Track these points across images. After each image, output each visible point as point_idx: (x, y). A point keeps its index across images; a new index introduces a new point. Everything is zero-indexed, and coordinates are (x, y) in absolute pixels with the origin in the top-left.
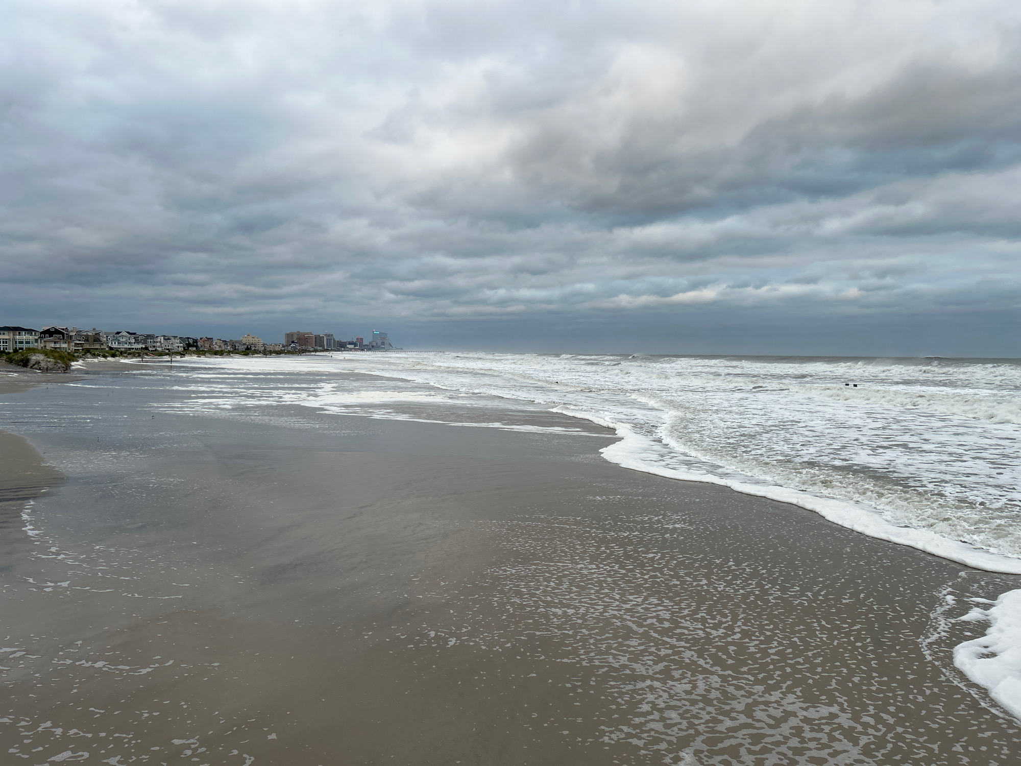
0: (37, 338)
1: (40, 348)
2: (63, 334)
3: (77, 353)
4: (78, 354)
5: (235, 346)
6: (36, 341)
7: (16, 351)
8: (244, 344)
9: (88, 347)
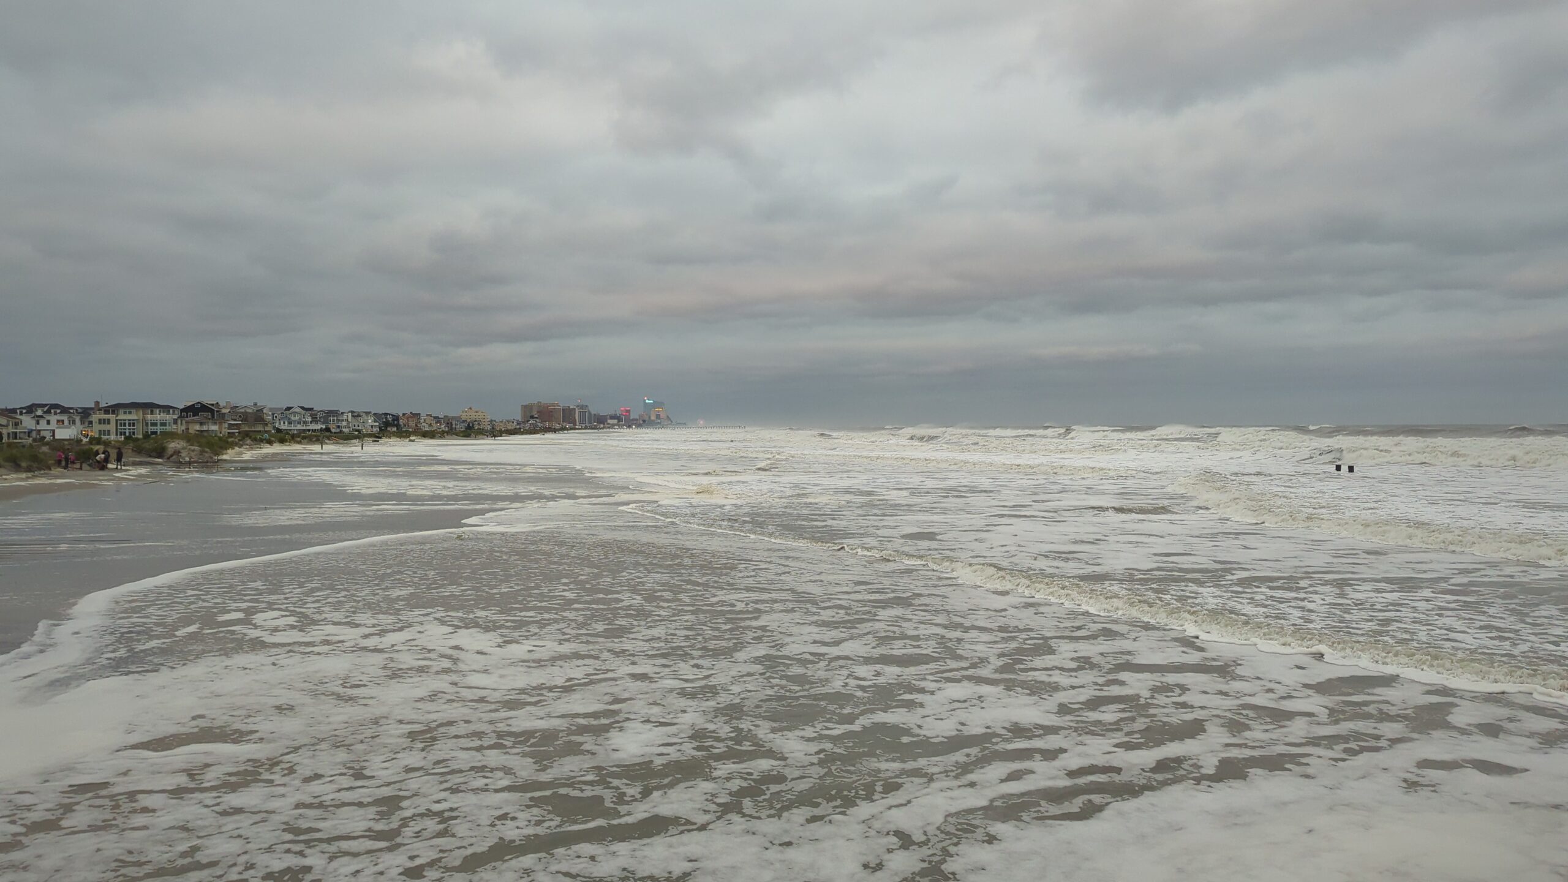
0: (175, 417)
1: (180, 432)
2: (212, 411)
3: (232, 437)
4: (232, 439)
5: (452, 425)
6: (175, 422)
7: (146, 436)
8: (464, 421)
9: (247, 429)
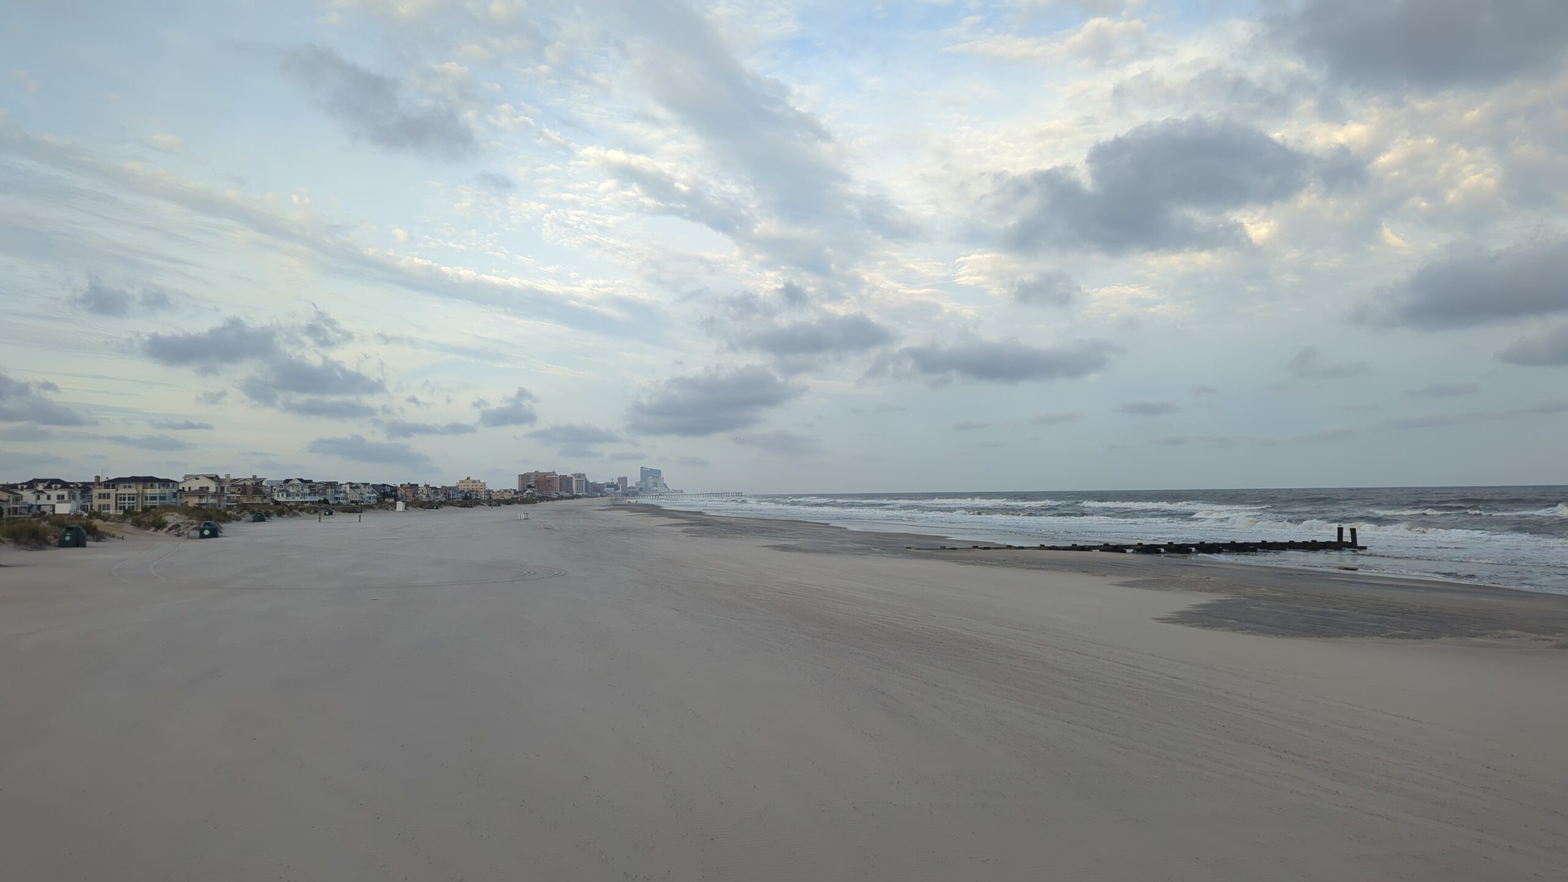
3: (230, 510)
5: (449, 495)
6: (175, 496)
7: (146, 510)
8: (461, 491)
9: (245, 502)
